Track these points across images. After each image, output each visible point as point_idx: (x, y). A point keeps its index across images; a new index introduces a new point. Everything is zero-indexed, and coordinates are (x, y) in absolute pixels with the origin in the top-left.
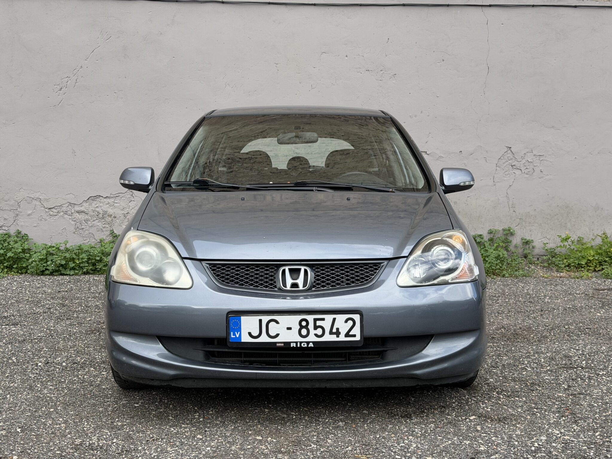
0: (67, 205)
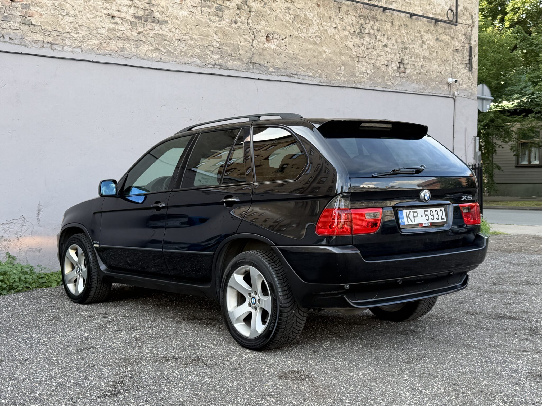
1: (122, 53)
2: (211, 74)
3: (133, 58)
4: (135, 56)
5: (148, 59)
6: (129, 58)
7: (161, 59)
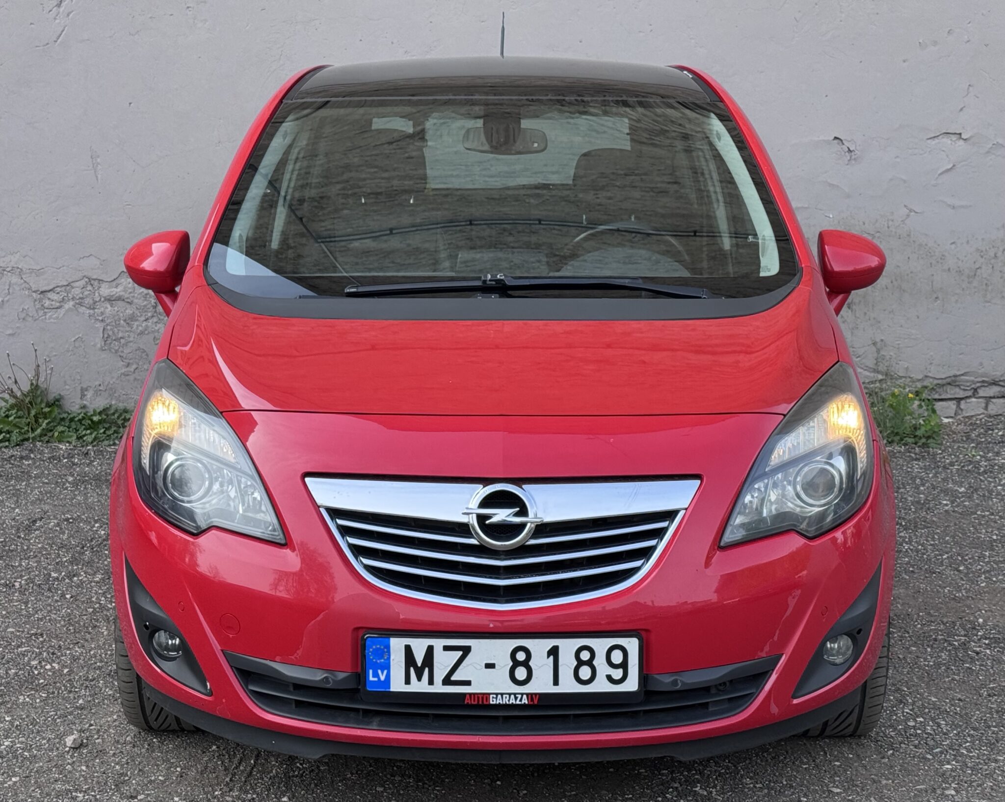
0: (82, 283)
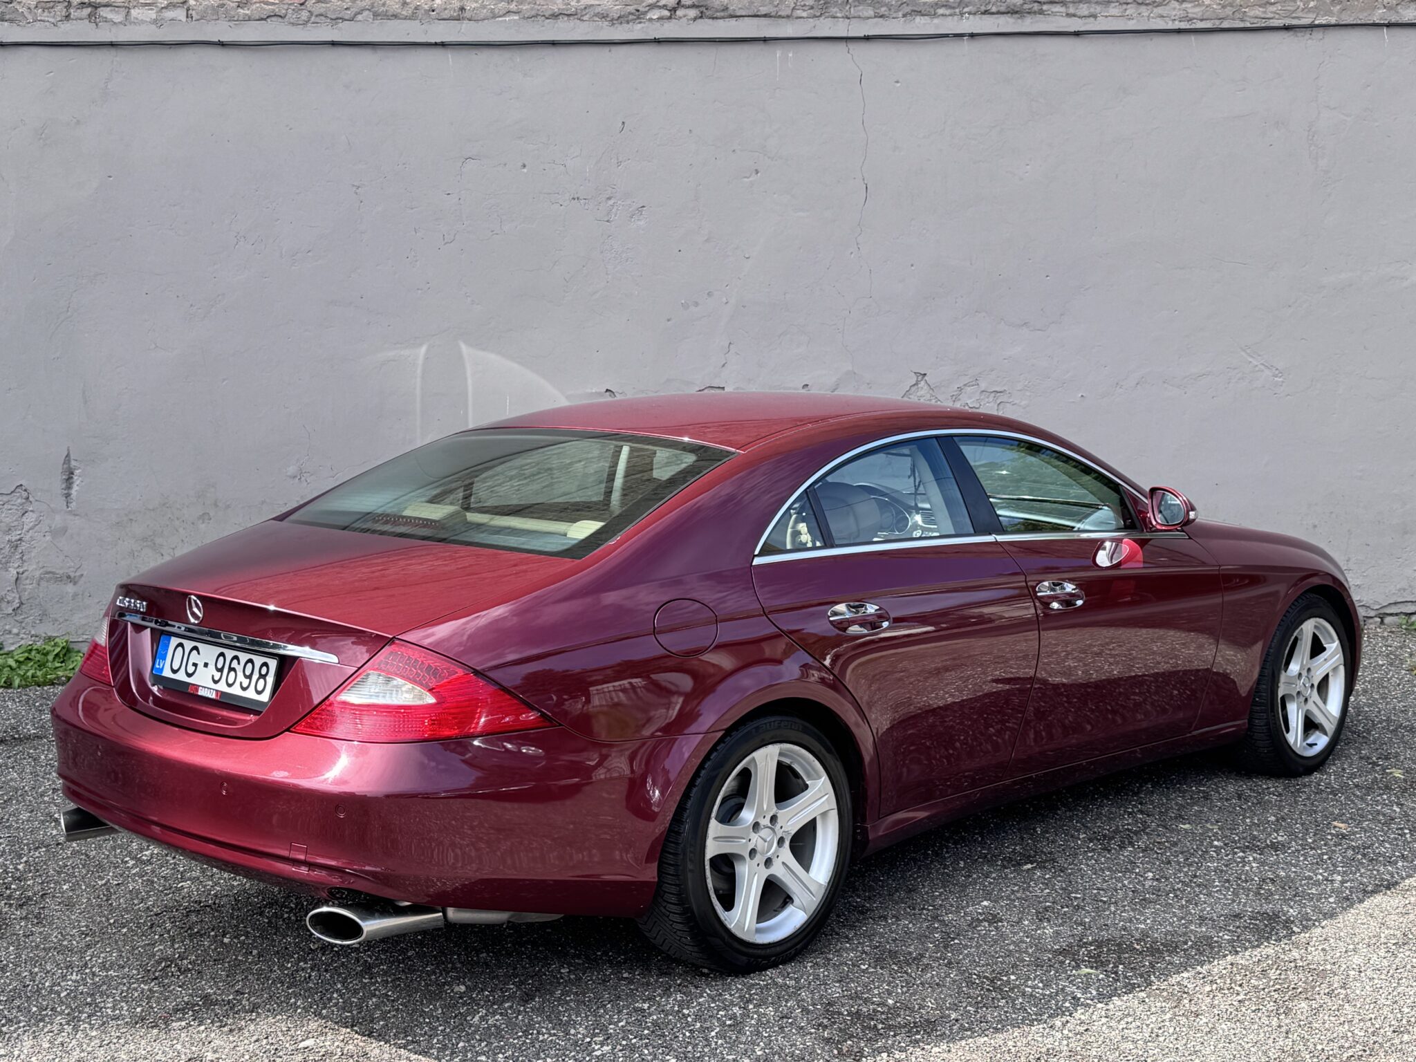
1: (320, 8)
2: (658, 41)
3: (360, 17)
4: (367, 12)
5: (412, 17)
6: (344, 20)
7: (462, 9)
